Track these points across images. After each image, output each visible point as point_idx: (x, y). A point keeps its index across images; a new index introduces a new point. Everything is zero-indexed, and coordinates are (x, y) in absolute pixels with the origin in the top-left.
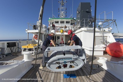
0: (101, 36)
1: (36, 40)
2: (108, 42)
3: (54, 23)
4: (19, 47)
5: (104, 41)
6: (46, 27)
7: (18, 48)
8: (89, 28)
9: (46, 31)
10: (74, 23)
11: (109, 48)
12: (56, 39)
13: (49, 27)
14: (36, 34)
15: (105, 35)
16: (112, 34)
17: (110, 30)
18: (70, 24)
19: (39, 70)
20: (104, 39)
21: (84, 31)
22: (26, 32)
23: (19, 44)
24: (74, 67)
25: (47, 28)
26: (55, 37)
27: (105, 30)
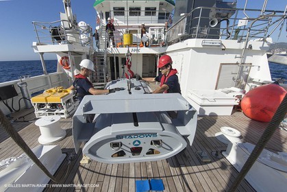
0: (237, 64)
1: (67, 71)
2: (251, 80)
3: (112, 13)
4: (26, 96)
5: (242, 78)
6: (89, 30)
7: (24, 98)
8: (209, 41)
9: (90, 41)
10: (168, 14)
11: (251, 100)
12: (120, 66)
13: (97, 28)
14: (65, 55)
15: (248, 60)
16: (269, 56)
17: (266, 45)
18: (156, 17)
19: (81, 169)
20: (241, 72)
21: (193, 48)
22: (35, 51)
23: (24, 88)
24: (158, 153)
25: (94, 32)
26: (117, 58)
27: (251, 47)
